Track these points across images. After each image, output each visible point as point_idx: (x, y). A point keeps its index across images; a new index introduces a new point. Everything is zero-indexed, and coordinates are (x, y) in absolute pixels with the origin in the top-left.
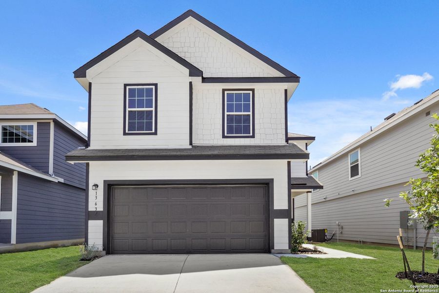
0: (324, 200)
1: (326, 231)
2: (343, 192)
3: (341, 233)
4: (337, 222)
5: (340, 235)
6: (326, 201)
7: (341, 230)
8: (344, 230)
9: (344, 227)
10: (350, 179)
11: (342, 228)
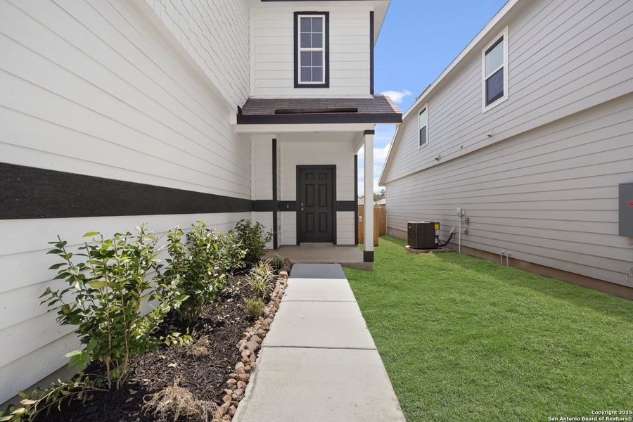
0: (436, 163)
1: (436, 227)
2: (469, 143)
3: (466, 232)
4: (458, 209)
5: (465, 237)
6: (440, 164)
7: (465, 226)
8: (471, 226)
9: (472, 220)
10: (485, 109)
11: (468, 222)
